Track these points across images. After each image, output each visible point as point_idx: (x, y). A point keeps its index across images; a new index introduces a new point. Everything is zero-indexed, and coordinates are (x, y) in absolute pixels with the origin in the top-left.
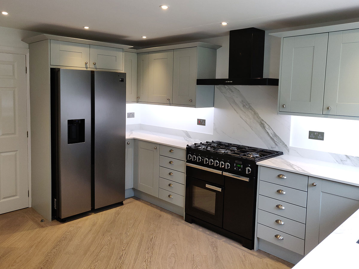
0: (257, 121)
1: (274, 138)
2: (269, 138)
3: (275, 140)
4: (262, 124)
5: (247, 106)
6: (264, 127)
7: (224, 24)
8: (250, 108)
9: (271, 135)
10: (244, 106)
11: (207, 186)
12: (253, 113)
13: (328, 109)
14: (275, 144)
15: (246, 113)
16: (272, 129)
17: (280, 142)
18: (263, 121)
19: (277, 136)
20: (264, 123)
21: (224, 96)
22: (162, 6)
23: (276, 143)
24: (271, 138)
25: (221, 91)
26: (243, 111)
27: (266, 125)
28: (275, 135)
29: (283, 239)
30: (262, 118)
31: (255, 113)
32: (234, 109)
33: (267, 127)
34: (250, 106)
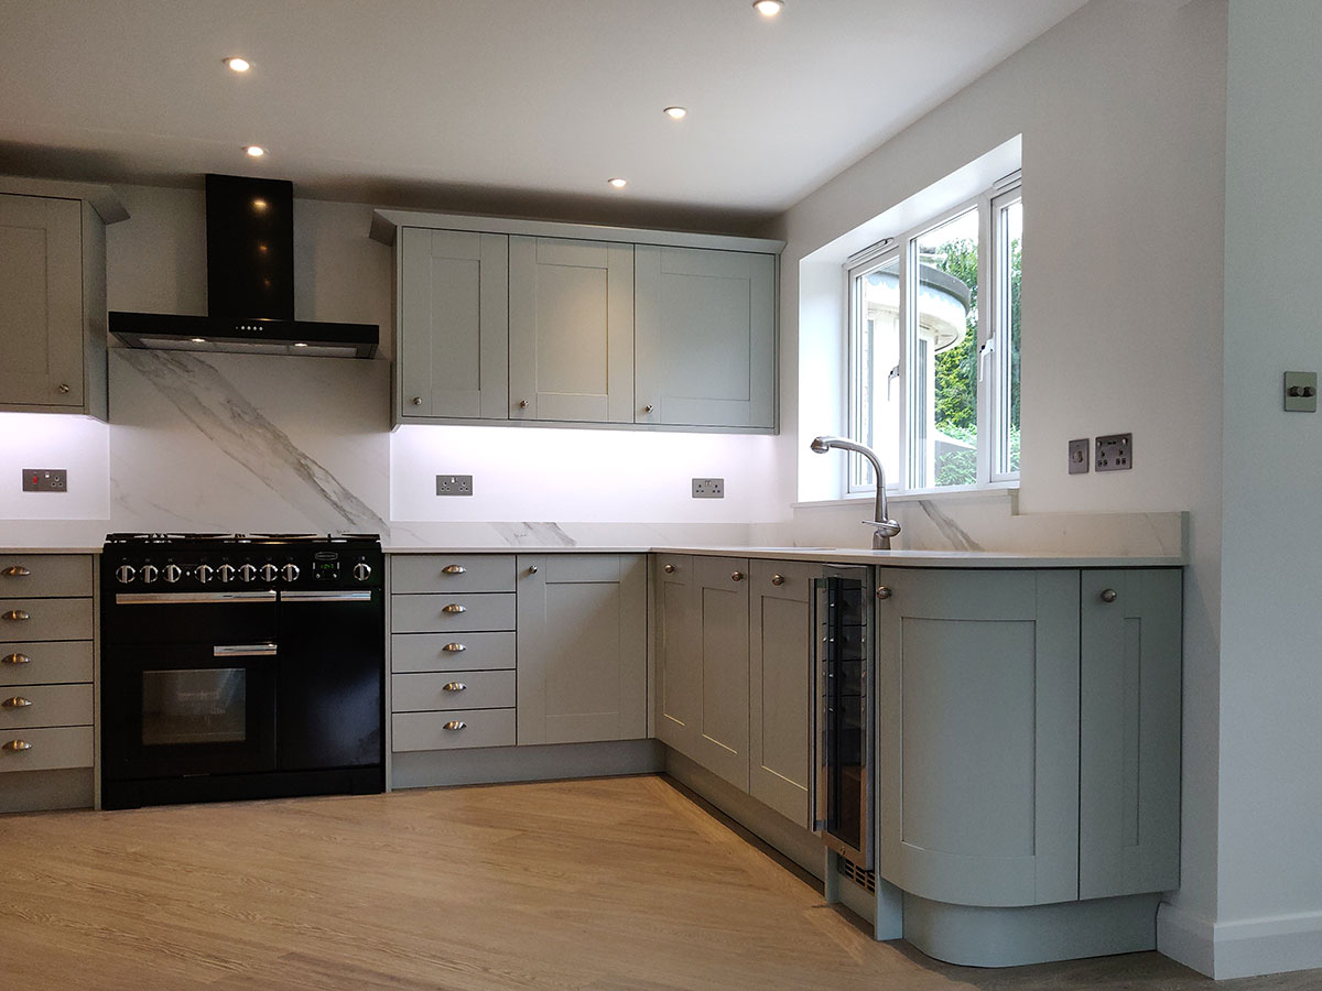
0: (286, 461)
1: (344, 501)
2: (326, 505)
3: (348, 509)
4: (304, 469)
5: (245, 414)
6: (310, 477)
7: (255, 152)
8: (259, 421)
9: (334, 498)
10: (235, 416)
11: (219, 651)
12: (269, 435)
13: (522, 404)
14: (349, 519)
15: (246, 438)
16: (336, 478)
17: (364, 514)
18: (306, 457)
19: (352, 496)
20: (309, 463)
21: (155, 384)
22: (232, 58)
23: (352, 517)
24: (335, 504)
25: (141, 368)
26: (235, 433)
27: (314, 468)
28: (348, 496)
29: (464, 726)
30: (302, 449)
31: (278, 437)
32: (198, 427)
33: (318, 474)
34: (259, 417)
